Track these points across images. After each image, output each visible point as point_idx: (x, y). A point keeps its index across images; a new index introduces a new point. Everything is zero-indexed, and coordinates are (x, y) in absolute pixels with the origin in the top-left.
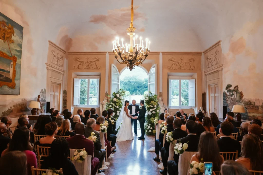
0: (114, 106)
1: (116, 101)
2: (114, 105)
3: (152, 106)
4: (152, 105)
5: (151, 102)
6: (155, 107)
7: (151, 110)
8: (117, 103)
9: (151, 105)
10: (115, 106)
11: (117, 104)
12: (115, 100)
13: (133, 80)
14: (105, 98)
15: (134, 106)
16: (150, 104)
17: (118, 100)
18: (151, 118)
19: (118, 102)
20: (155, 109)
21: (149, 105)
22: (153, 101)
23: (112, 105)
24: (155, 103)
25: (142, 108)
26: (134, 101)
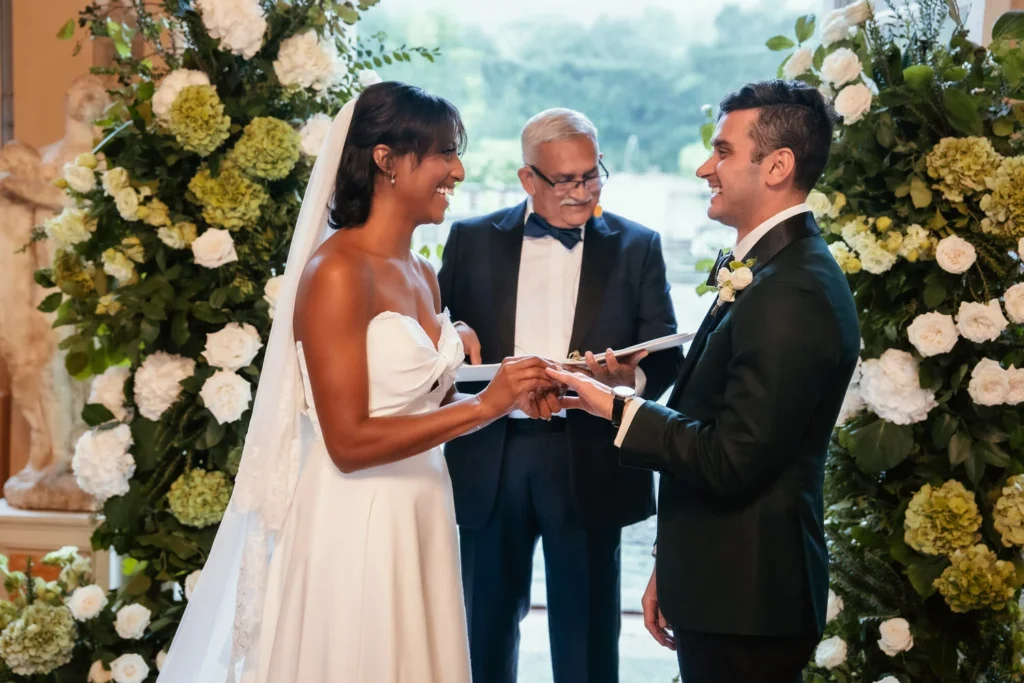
2: (129, 203)
3: (956, 255)
5: (934, 161)
10: (170, 238)
11: (198, 184)
13: (597, 55)
14: (76, 95)
16: (921, 197)
19: (200, 142)
22: (984, 145)
24: (1018, 182)
25: (743, 277)
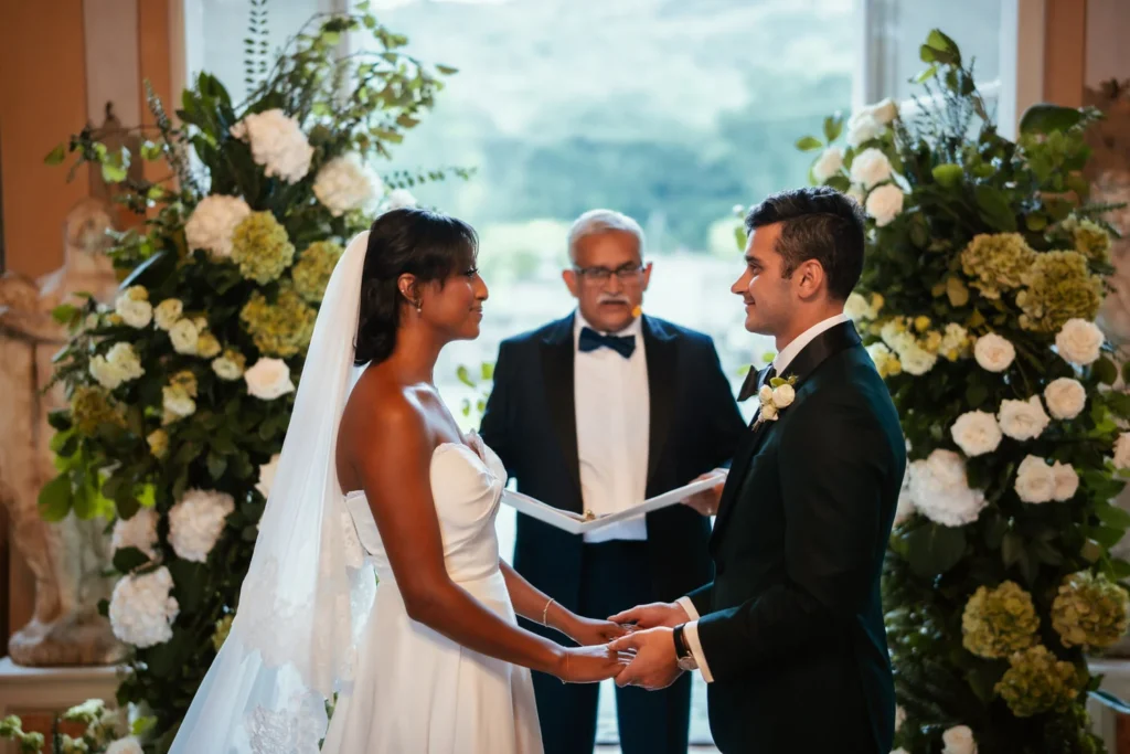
0: (201, 365)
1: (228, 264)
2: (188, 336)
3: (995, 353)
4: (998, 315)
5: (969, 258)
6: (1063, 369)
7: (976, 432)
8: (270, 291)
9: (960, 315)
10: (227, 369)
11: (252, 312)
12: (224, 248)
15: (625, 348)
16: (958, 296)
17: (278, 234)
18: (976, 602)
19: (267, 270)
20: (1067, 397)
21: (939, 324)
22: (1017, 241)
23: (152, 344)
24: (1053, 278)
26: (608, 255)
